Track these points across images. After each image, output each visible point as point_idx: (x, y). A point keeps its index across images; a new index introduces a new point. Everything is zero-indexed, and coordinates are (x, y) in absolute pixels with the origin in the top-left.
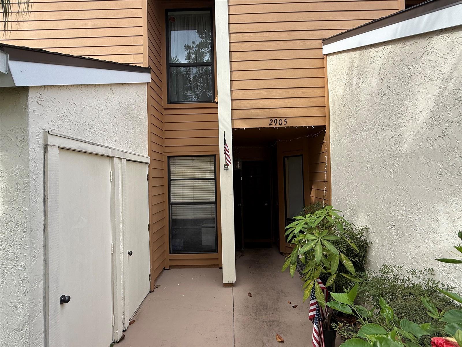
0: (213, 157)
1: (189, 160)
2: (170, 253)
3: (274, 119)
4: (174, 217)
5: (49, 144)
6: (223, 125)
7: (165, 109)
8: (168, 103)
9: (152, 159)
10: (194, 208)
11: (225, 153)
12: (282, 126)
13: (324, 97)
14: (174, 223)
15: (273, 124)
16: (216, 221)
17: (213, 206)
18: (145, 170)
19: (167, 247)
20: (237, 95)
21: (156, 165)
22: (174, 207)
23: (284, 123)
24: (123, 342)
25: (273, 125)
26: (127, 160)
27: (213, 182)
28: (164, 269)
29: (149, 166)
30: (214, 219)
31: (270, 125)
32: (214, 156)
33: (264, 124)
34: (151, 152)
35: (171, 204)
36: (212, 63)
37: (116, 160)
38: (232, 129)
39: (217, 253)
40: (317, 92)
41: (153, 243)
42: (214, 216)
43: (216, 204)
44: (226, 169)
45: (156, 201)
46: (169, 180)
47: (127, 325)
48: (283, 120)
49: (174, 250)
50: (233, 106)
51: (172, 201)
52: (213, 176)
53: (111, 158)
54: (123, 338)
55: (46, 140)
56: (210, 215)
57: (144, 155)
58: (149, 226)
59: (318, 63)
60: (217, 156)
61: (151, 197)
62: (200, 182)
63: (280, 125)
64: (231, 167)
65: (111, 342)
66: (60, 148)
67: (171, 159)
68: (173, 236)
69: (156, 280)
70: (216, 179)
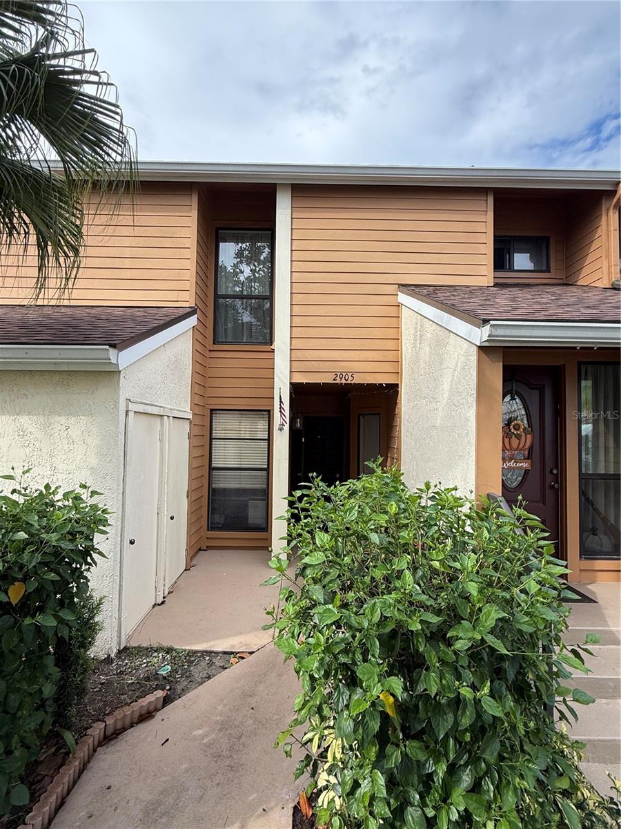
0: (267, 413)
1: (236, 416)
2: (208, 530)
3: (339, 374)
4: (214, 486)
5: (130, 409)
6: (280, 379)
7: (210, 351)
8: (214, 344)
9: (194, 414)
10: (240, 475)
11: (280, 411)
12: (348, 382)
13: (398, 350)
14: (213, 492)
15: (338, 378)
16: (265, 494)
17: (265, 473)
18: (186, 427)
19: (204, 522)
20: (297, 344)
21: (198, 421)
22: (215, 473)
23: (351, 378)
24: (163, 606)
25: (338, 381)
26: (173, 417)
27: (266, 443)
28: (200, 550)
29: (190, 423)
30: (265, 490)
31: (334, 380)
32: (269, 411)
33: (327, 379)
34: (194, 405)
35: (211, 469)
36: (271, 298)
37: (166, 418)
38: (291, 383)
39: (267, 531)
40: (390, 345)
41: (191, 513)
42: (265, 486)
43: (268, 470)
44: (281, 429)
45: (196, 463)
46: (211, 439)
47: (166, 593)
48: (350, 375)
49: (212, 527)
50: (292, 356)
51: (213, 465)
52: (266, 437)
53: (162, 416)
54: (163, 603)
55: (127, 407)
56: (261, 485)
57: (186, 410)
58: (188, 492)
59: (392, 311)
60: (272, 411)
61: (192, 458)
62: (249, 442)
63: (346, 380)
64: (287, 428)
65: (153, 604)
66: (135, 412)
67: (214, 412)
68: (213, 509)
69: (192, 559)
70: (269, 440)
